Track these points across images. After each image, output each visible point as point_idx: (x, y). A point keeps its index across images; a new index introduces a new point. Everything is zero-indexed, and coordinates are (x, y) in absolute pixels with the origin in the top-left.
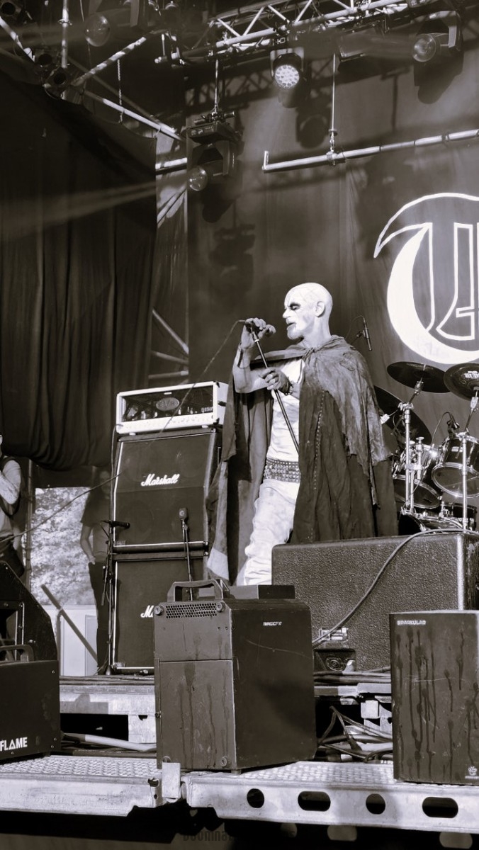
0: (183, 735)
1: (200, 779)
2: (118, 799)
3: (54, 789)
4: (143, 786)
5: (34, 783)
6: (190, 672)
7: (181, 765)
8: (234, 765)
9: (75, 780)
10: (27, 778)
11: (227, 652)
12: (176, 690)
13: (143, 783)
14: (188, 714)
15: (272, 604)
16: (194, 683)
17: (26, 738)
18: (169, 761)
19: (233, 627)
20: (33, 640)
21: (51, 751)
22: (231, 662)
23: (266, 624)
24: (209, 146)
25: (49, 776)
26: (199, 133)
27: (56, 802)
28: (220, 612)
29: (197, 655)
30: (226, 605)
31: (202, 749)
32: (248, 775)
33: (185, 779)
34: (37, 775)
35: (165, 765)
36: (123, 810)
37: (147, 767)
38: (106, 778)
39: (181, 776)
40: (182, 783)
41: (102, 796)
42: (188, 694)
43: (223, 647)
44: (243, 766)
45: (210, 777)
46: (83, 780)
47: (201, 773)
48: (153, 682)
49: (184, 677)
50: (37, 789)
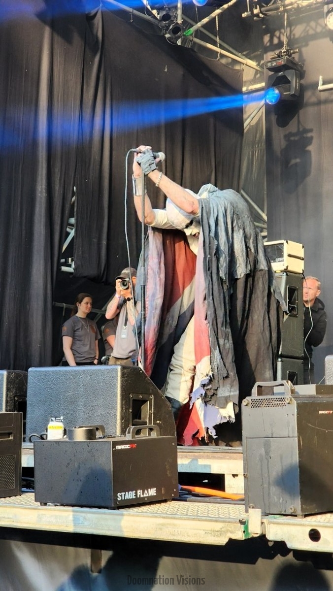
0: (263, 489)
1: (275, 520)
2: (219, 533)
3: (174, 525)
4: (235, 524)
5: (161, 521)
6: (267, 446)
7: (262, 510)
8: (299, 512)
9: (188, 519)
10: (156, 517)
11: (293, 432)
12: (258, 458)
13: (235, 522)
14: (266, 475)
15: (325, 398)
16: (270, 454)
17: (155, 489)
18: (253, 508)
19: (298, 414)
20: (160, 421)
21: (172, 498)
22: (297, 439)
23: (321, 412)
24: (280, 74)
25: (171, 516)
26: (273, 65)
27: (176, 534)
28: (289, 403)
29: (272, 434)
30: (293, 399)
31: (276, 500)
32: (309, 519)
33: (265, 521)
34: (163, 515)
35: (250, 510)
36: (222, 541)
37: (238, 511)
38: (210, 518)
39: (262, 518)
40: (262, 523)
41: (207, 530)
42: (267, 461)
43: (290, 428)
44: (305, 512)
45: (283, 519)
46: (194, 519)
47: (276, 516)
48: (242, 451)
49: (264, 450)
50: (163, 525)
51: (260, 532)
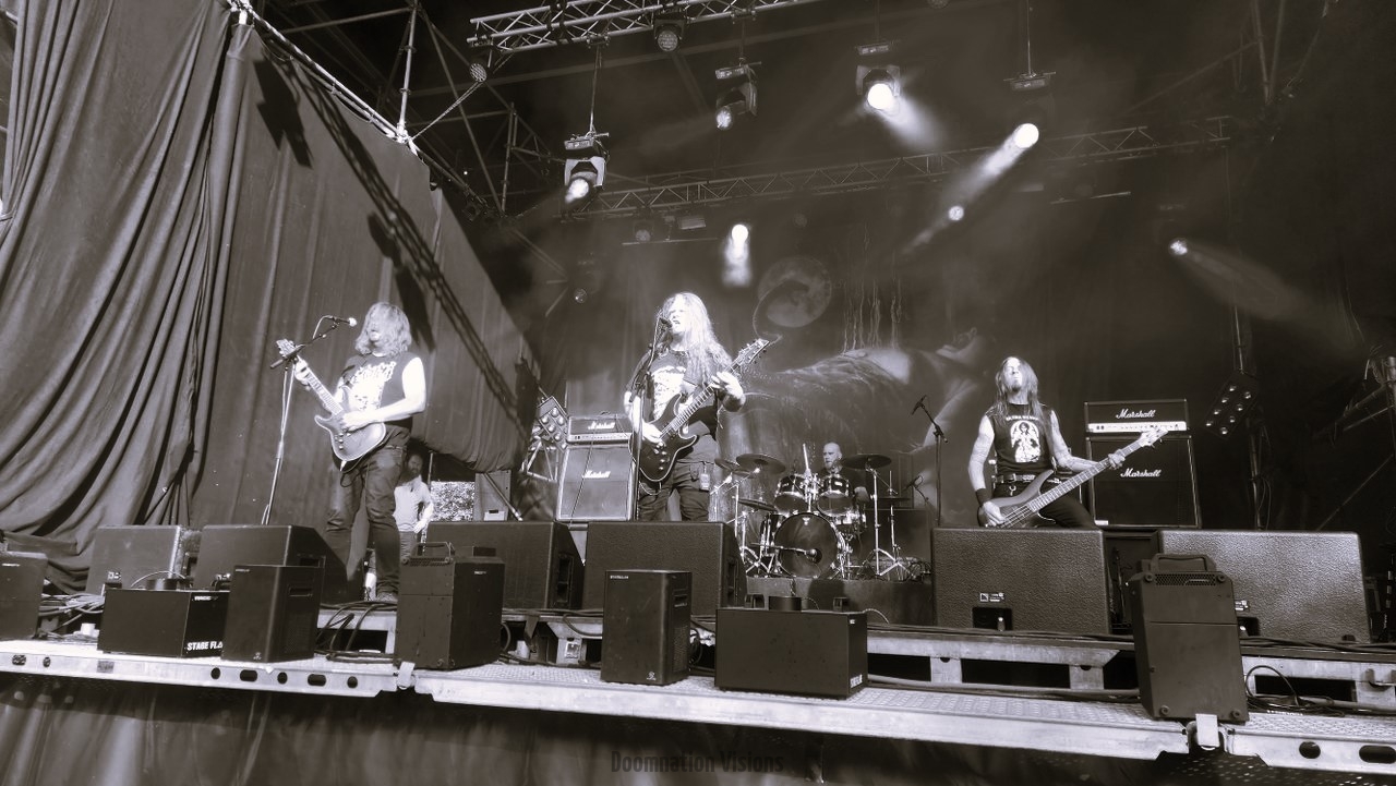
4: (1174, 734)
51: (1218, 745)
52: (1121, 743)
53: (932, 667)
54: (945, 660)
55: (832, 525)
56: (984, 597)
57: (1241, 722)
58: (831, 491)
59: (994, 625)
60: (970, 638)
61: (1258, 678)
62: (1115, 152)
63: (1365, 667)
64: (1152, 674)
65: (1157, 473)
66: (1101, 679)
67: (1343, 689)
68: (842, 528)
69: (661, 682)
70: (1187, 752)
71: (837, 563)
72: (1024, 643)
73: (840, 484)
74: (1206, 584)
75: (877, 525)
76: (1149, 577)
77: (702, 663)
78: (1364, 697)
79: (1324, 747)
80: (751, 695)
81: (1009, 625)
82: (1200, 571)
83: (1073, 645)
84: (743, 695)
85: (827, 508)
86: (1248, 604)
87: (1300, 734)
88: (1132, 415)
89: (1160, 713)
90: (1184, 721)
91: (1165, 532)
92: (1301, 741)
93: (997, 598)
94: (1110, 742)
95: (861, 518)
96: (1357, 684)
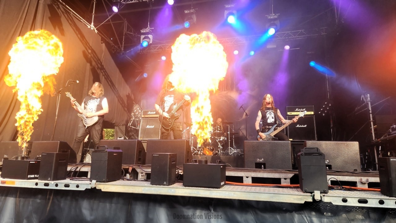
2: (300, 199)
4: (309, 196)
36: (303, 202)
40: (320, 196)
51: (320, 199)
52: (294, 199)
53: (244, 179)
54: (247, 177)
55: (217, 141)
56: (258, 160)
57: (326, 193)
58: (217, 131)
59: (261, 168)
60: (254, 171)
61: (331, 181)
62: (296, 37)
63: (360, 178)
64: (303, 180)
65: (305, 126)
66: (290, 182)
67: (354, 184)
68: (220, 141)
69: (168, 185)
70: (312, 201)
71: (218, 151)
72: (269, 172)
73: (219, 129)
74: (318, 155)
75: (229, 141)
76: (303, 154)
77: (180, 179)
78: (359, 186)
79: (348, 199)
80: (193, 188)
81: (265, 168)
82: (316, 152)
83: (282, 173)
84: (191, 188)
85: (215, 136)
86: (329, 161)
87: (342, 196)
88: (299, 110)
89: (305, 190)
90: (311, 193)
91: (307, 142)
92: (342, 198)
93: (261, 160)
94: (291, 199)
95: (225, 139)
96: (358, 182)
